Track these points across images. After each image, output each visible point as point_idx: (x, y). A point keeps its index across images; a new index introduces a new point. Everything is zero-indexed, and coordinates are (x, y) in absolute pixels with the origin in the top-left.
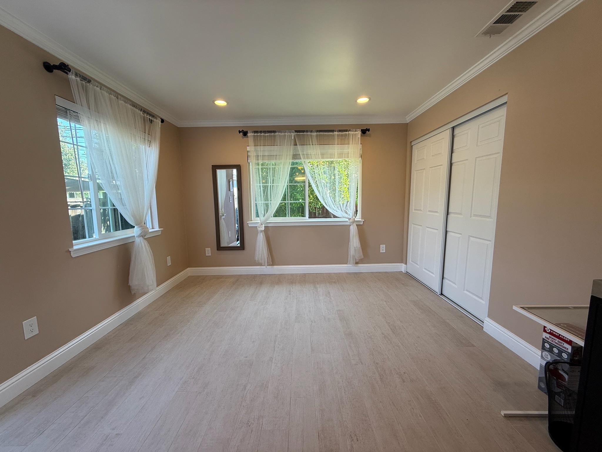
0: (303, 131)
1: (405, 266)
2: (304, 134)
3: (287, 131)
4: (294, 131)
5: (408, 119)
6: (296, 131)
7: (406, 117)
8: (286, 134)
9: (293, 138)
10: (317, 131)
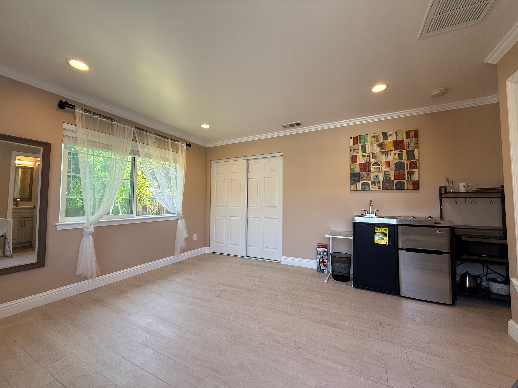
0: (143, 130)
1: (208, 248)
2: (143, 132)
3: (127, 124)
4: (134, 127)
5: (209, 145)
6: (136, 127)
7: (208, 144)
8: (126, 126)
9: (132, 133)
10: (155, 134)
